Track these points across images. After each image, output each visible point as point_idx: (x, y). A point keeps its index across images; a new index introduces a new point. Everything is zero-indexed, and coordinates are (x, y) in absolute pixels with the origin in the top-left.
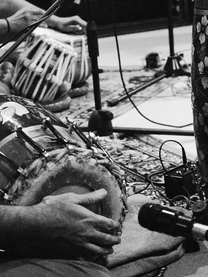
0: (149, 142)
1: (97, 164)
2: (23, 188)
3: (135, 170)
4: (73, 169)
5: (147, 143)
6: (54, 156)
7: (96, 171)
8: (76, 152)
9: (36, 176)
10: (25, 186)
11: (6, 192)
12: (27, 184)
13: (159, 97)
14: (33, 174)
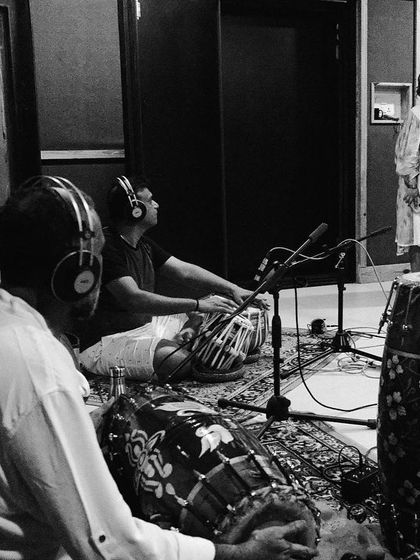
0: (321, 427)
1: (296, 501)
2: (231, 525)
3: (310, 461)
4: (276, 506)
5: (319, 429)
6: (260, 495)
7: (296, 507)
8: (279, 489)
9: (244, 514)
10: (233, 523)
11: (216, 528)
12: (235, 521)
13: (325, 371)
14: (241, 512)
